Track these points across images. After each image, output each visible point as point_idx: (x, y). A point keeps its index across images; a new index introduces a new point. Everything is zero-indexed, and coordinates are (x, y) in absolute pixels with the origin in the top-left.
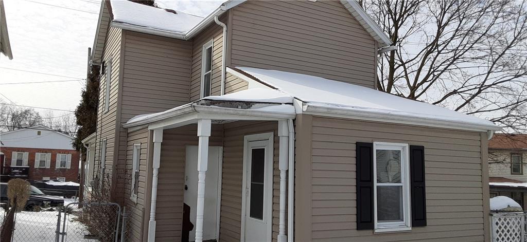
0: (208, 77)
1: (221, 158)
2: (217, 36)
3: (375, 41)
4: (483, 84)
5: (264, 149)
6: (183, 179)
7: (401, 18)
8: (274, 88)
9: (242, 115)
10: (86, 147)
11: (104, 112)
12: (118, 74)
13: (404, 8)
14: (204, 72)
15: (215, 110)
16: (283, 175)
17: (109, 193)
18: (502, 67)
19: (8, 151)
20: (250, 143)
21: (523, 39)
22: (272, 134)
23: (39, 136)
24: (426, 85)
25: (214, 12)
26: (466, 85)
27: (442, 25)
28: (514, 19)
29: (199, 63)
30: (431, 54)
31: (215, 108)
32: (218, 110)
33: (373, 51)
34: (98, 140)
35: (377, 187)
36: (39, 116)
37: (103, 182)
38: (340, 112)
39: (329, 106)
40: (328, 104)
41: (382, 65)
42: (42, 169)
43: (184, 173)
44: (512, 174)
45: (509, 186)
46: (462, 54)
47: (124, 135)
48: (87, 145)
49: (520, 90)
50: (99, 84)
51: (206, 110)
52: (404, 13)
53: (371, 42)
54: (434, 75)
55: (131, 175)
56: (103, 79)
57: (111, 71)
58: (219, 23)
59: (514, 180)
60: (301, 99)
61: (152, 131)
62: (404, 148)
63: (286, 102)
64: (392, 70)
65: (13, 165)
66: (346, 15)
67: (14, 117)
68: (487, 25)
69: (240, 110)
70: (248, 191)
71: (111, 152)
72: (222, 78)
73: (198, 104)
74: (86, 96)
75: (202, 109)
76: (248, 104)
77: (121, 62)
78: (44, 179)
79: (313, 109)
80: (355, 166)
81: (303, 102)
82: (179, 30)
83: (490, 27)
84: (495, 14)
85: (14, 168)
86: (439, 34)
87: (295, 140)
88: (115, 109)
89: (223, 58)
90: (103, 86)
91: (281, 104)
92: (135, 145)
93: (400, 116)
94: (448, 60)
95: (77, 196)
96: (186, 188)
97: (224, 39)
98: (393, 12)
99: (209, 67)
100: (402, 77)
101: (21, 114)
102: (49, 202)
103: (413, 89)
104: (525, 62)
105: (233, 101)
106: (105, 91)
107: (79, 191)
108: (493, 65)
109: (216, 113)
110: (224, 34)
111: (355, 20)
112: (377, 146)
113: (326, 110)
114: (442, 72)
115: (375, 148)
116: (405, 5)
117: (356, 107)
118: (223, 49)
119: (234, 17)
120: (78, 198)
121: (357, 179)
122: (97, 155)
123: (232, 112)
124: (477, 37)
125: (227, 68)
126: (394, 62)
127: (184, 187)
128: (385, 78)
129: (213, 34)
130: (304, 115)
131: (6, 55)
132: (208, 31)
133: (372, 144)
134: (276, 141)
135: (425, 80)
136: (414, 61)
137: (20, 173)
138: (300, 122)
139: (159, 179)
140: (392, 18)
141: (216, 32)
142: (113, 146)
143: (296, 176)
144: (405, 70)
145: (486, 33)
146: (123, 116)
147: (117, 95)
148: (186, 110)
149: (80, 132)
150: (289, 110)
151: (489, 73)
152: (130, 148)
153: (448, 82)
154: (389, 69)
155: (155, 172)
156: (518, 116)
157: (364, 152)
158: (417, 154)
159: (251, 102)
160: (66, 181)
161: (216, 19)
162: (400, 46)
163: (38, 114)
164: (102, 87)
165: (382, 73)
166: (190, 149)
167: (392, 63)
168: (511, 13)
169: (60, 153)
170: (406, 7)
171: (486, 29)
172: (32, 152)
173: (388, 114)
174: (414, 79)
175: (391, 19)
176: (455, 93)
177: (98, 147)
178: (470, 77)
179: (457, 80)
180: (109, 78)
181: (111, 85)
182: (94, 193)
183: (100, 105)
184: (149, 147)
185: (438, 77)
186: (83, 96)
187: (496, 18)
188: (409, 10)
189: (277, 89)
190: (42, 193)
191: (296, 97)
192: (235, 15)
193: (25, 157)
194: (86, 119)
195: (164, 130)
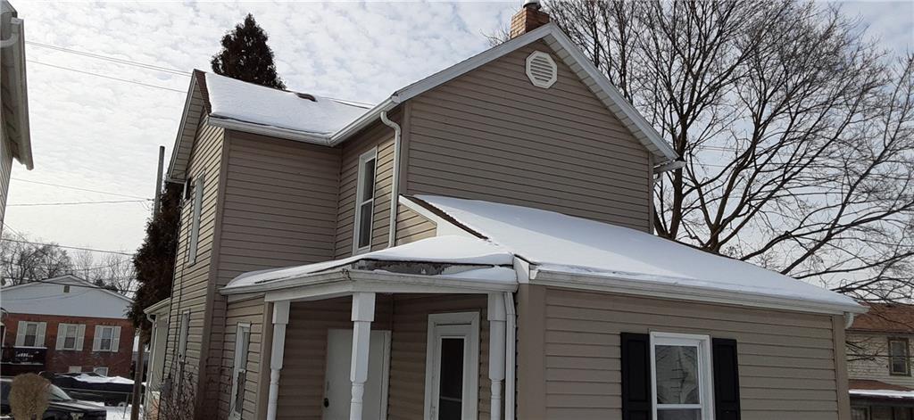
0: (367, 209)
1: (387, 351)
2: (383, 143)
3: (648, 152)
4: (835, 223)
5: (463, 340)
6: (322, 387)
7: (692, 113)
8: (479, 236)
9: (429, 285)
10: (152, 321)
11: (188, 264)
12: (215, 202)
13: (696, 95)
14: (360, 202)
15: (382, 278)
16: (495, 389)
17: (191, 408)
18: (866, 195)
19: (12, 319)
20: (439, 328)
21: (901, 149)
22: (477, 314)
23: (66, 294)
24: (737, 222)
25: (381, 105)
26: (806, 223)
27: (761, 122)
28: (883, 114)
29: (351, 185)
30: (745, 170)
31: (382, 273)
32: (387, 278)
33: (646, 168)
34: (175, 312)
35: (659, 411)
36: (66, 258)
37: (180, 387)
38: (592, 281)
39: (574, 271)
40: (572, 267)
41: (662, 188)
42: (70, 351)
43: (323, 377)
44: (891, 374)
45: (887, 397)
46: (799, 171)
47: (222, 306)
48: (153, 317)
49: (899, 236)
50: (179, 215)
51: (368, 277)
52: (696, 104)
53: (642, 154)
54: (750, 205)
55: (231, 378)
56: (187, 208)
57: (203, 196)
58: (388, 122)
59: (895, 386)
60: (528, 259)
61: (272, 304)
62: (702, 342)
63: (501, 263)
64: (679, 196)
65: (19, 344)
66: (598, 110)
67: (24, 258)
68: (839, 124)
69: (424, 278)
70: (434, 412)
71: (197, 336)
72: (392, 215)
73: (353, 268)
74: (154, 230)
75: (361, 276)
76: (438, 267)
77: (220, 183)
78: (73, 370)
79: (548, 276)
80: (620, 374)
81: (530, 263)
82: (319, 130)
83: (842, 128)
84: (851, 107)
85: (21, 351)
86: (757, 138)
87: (517, 329)
88: (208, 261)
89: (394, 180)
90: (186, 219)
91: (493, 266)
92: (239, 324)
93: (695, 288)
94: (773, 180)
95: (130, 402)
96: (327, 404)
97: (396, 148)
98: (678, 100)
99: (370, 191)
100: (697, 208)
101: (35, 254)
102: (80, 415)
103: (716, 228)
104: (904, 188)
105: (412, 262)
106: (190, 227)
107: (133, 394)
108: (852, 190)
109: (385, 282)
110: (396, 140)
111: (615, 118)
112: (657, 339)
113: (569, 278)
114: (765, 201)
115: (653, 343)
116: (697, 89)
117: (619, 273)
118: (395, 164)
119: (414, 113)
120: (130, 406)
121: (622, 396)
122: (172, 337)
123: (410, 280)
124: (821, 142)
125: (400, 196)
126: (681, 182)
127: (323, 401)
128: (668, 207)
129: (378, 139)
130: (532, 286)
131: (22, 163)
132: (369, 133)
133: (648, 336)
134: (484, 328)
135: (736, 214)
136: (717, 183)
137: (30, 360)
138: (524, 297)
139: (280, 387)
140: (677, 110)
141: (382, 136)
142: (202, 325)
143: (518, 390)
144: (701, 197)
145: (836, 137)
146: (221, 274)
147: (211, 239)
148: (332, 277)
149: (140, 293)
150: (506, 276)
151: (844, 206)
152: (230, 329)
153: (775, 217)
154: (673, 193)
155: (274, 376)
156: (897, 280)
157: (634, 349)
158: (725, 353)
159: (443, 263)
160: (109, 376)
161: (383, 116)
162: (691, 155)
163: (64, 253)
164: (184, 221)
165: (662, 201)
166: (336, 336)
167: (678, 184)
168: (877, 105)
169: (101, 324)
170: (700, 93)
171: (836, 130)
172: (53, 322)
173: (674, 285)
174: (717, 211)
175: (675, 112)
176: (788, 238)
177: (173, 324)
178: (812, 210)
179: (790, 214)
180: (198, 205)
181: (203, 218)
182: (164, 403)
183: (180, 251)
184: (264, 332)
185: (757, 209)
186: (149, 231)
187: (853, 112)
188: (704, 97)
189: (486, 238)
190: (69, 398)
191: (518, 254)
192: (415, 110)
193: (41, 330)
194: (153, 271)
195: (291, 303)
